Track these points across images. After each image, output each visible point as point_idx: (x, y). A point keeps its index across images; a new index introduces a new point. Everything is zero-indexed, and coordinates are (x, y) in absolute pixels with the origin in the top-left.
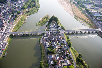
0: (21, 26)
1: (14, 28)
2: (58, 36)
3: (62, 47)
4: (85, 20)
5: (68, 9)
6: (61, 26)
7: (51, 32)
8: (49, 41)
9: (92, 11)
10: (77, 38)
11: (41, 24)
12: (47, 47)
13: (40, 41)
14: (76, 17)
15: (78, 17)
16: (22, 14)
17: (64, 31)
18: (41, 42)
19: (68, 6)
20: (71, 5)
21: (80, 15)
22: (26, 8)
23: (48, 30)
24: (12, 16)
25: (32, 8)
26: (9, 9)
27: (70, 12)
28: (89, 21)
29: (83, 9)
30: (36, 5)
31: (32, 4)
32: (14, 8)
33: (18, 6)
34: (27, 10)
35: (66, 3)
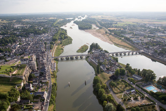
1: (55, 55)
5: (105, 39)
15: (118, 45)
16: (55, 45)
18: (89, 61)
20: (108, 36)
25: (64, 40)
27: (109, 42)
28: (131, 47)
29: (123, 38)
33: (45, 38)
34: (60, 42)
35: (100, 35)
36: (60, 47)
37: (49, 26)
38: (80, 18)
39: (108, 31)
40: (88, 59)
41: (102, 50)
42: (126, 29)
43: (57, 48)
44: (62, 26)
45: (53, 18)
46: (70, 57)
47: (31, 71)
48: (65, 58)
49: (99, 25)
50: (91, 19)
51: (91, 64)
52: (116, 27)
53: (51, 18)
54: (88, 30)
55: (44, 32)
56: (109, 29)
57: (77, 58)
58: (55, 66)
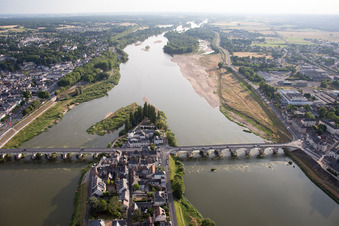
0: (39, 133)
1: (15, 138)
2: (146, 163)
3: (149, 196)
4: (255, 117)
5: (205, 85)
6: (165, 135)
7: (128, 150)
8: (110, 176)
9: (284, 91)
10: (213, 170)
11: (105, 128)
12: (96, 195)
13: (81, 178)
14: (227, 108)
15: (232, 109)
16: (54, 99)
17: (172, 150)
18: (85, 180)
19: (210, 80)
20: (220, 75)
21: (241, 103)
22: (71, 82)
23: (120, 146)
24: (22, 104)
25: (93, 85)
26: (19, 86)
27: (210, 97)
28: (267, 120)
29: (256, 87)
30: (107, 76)
31: (95, 72)
32: (35, 83)
34: (75, 90)
35: (202, 70)
36: (62, 106)
38: (188, 25)
39: (227, 62)
42: (280, 56)
43: (49, 111)
49: (218, 42)
52: (256, 50)
56: (235, 54)
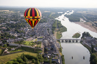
16: (55, 31)
18: (84, 44)
19: (92, 28)
23: (85, 39)
33: (47, 26)
34: (58, 29)
35: (88, 26)
36: (59, 32)
37: (46, 17)
38: (69, 13)
39: (94, 24)
40: (82, 43)
41: (92, 37)
43: (57, 33)
44: (56, 18)
45: (47, 12)
46: (68, 40)
47: (44, 46)
48: (64, 40)
49: (85, 18)
50: (78, 13)
51: (85, 46)
53: (46, 12)
54: (78, 22)
55: (45, 22)
56: (95, 22)
57: (73, 41)
58: (60, 45)
